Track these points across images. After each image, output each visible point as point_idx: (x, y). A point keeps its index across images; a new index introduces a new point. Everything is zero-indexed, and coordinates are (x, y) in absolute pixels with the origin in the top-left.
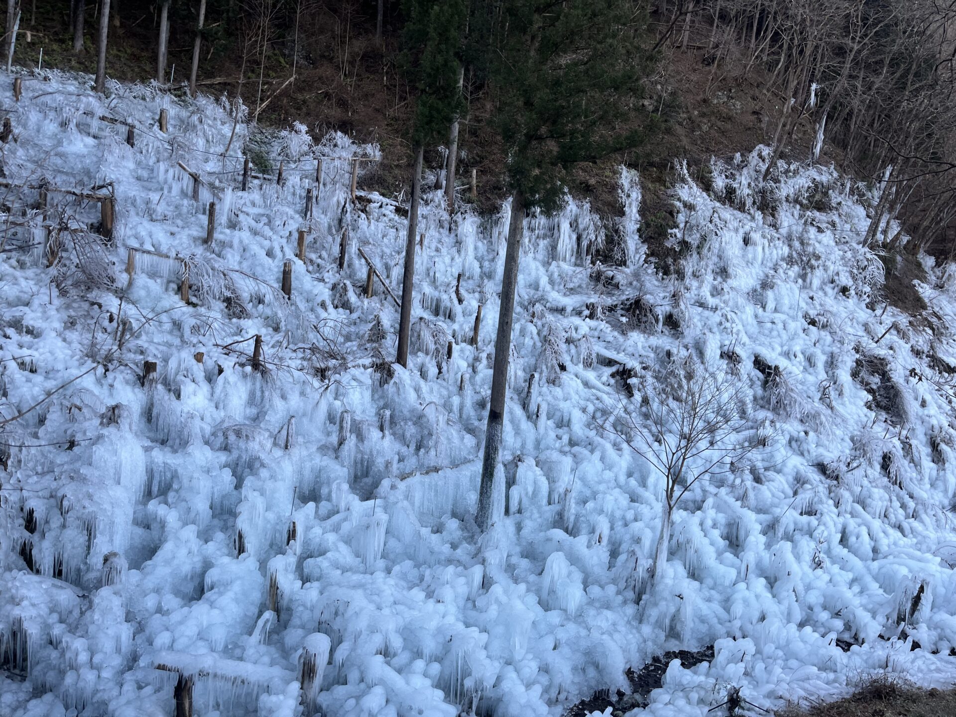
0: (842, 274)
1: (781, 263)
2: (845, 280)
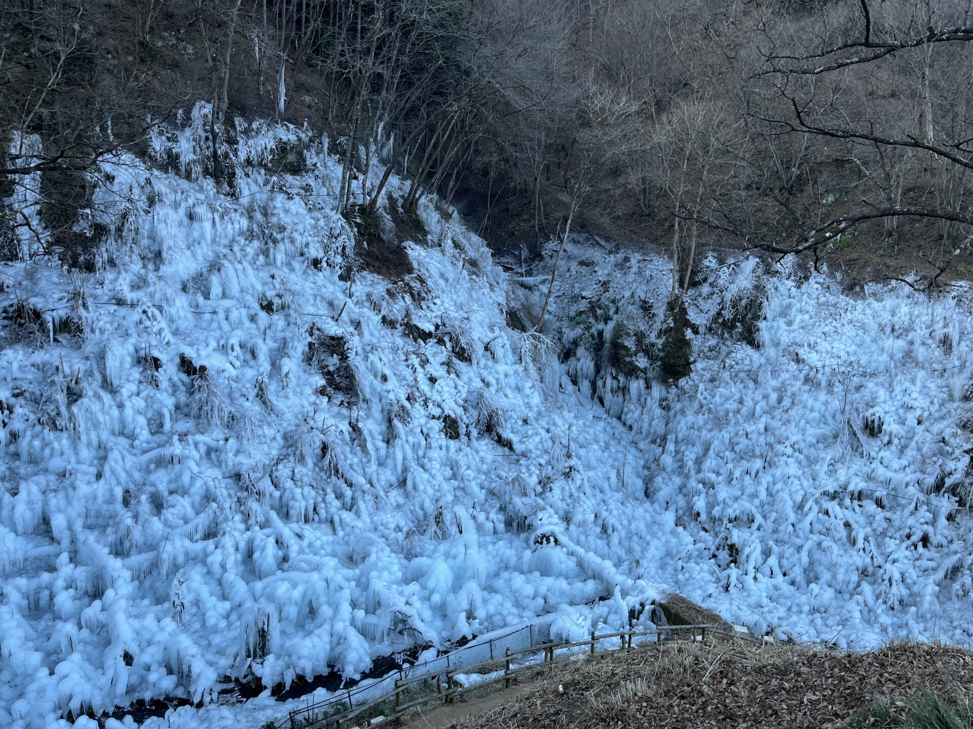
0: (311, 245)
1: (239, 238)
2: (315, 251)
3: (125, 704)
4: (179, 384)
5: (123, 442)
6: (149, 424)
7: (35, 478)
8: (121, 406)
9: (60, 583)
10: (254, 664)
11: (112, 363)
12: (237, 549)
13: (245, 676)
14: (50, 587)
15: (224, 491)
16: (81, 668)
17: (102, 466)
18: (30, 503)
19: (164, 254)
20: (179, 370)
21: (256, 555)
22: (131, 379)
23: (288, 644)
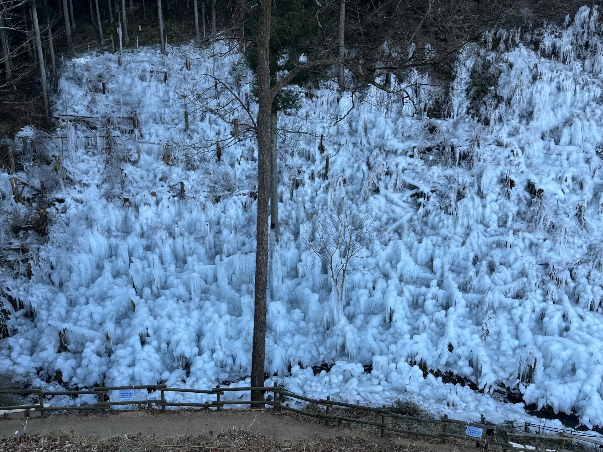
3: (443, 370)
4: (523, 199)
5: (481, 227)
6: (498, 220)
7: (432, 237)
8: (484, 206)
9: (430, 295)
10: (521, 385)
11: (485, 181)
12: (533, 311)
13: (514, 389)
14: (424, 295)
15: (534, 272)
16: (426, 341)
17: (466, 238)
18: (426, 249)
19: (534, 114)
20: (525, 189)
21: (546, 319)
22: (494, 191)
23: (547, 382)
